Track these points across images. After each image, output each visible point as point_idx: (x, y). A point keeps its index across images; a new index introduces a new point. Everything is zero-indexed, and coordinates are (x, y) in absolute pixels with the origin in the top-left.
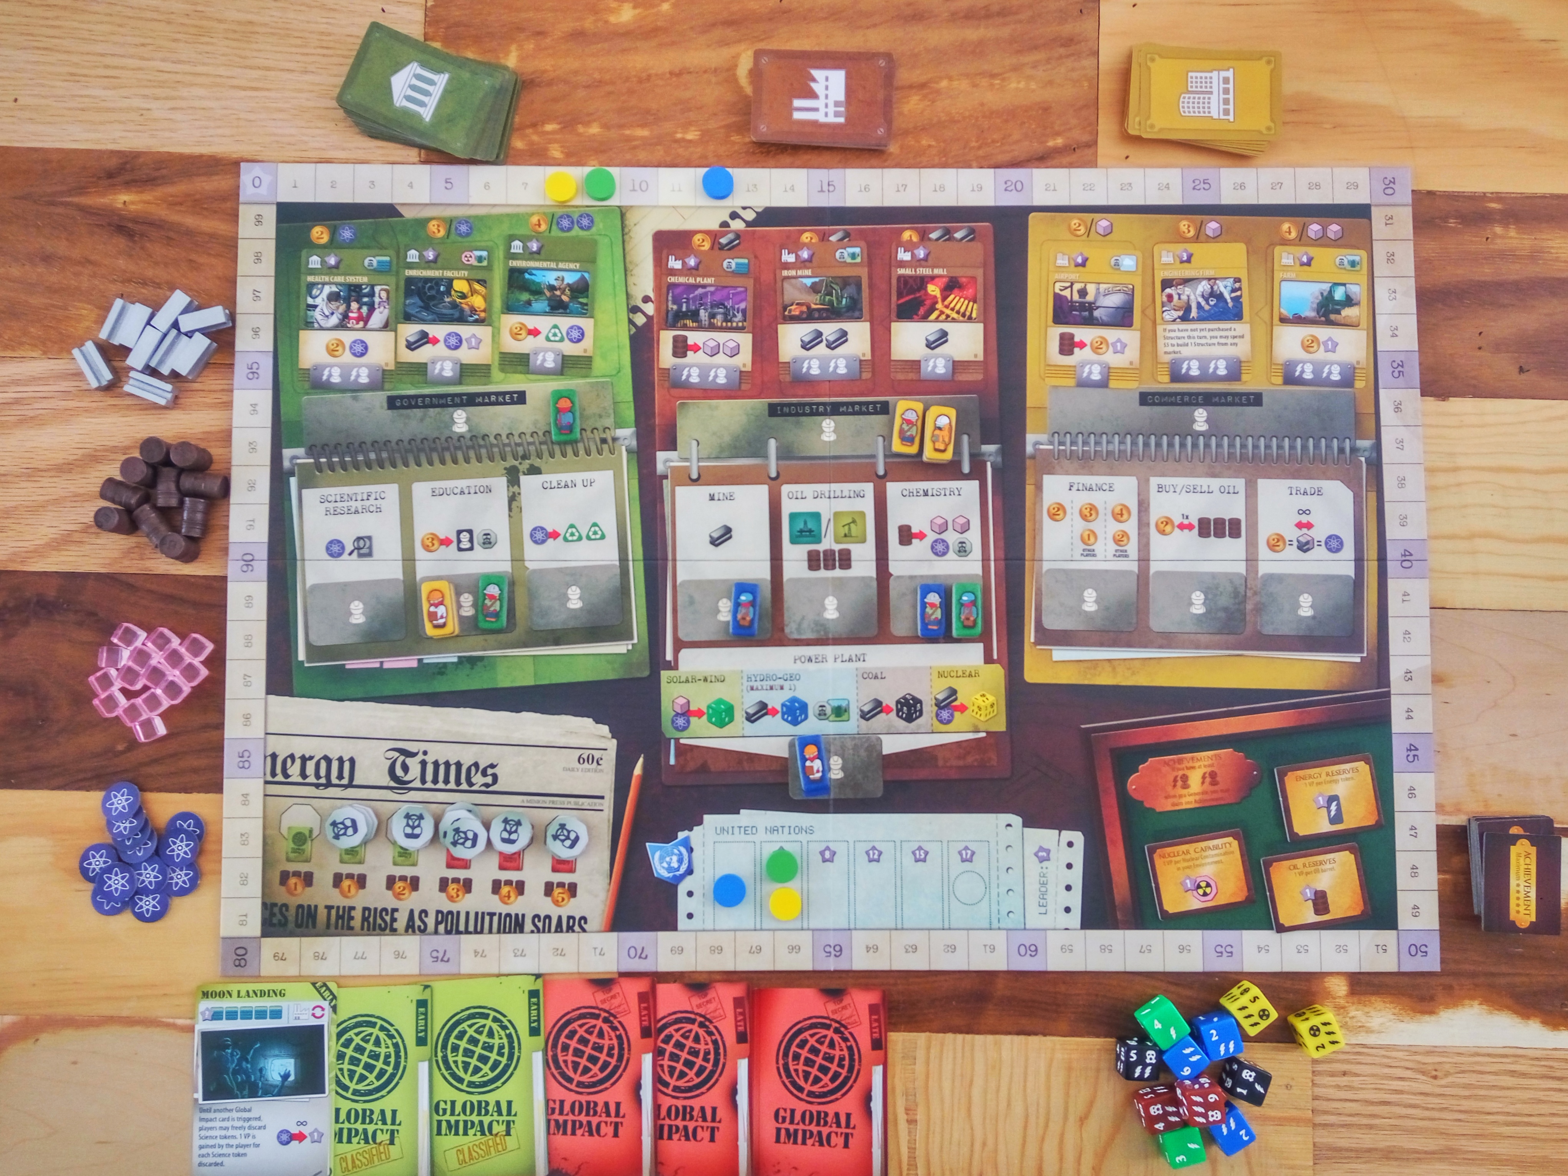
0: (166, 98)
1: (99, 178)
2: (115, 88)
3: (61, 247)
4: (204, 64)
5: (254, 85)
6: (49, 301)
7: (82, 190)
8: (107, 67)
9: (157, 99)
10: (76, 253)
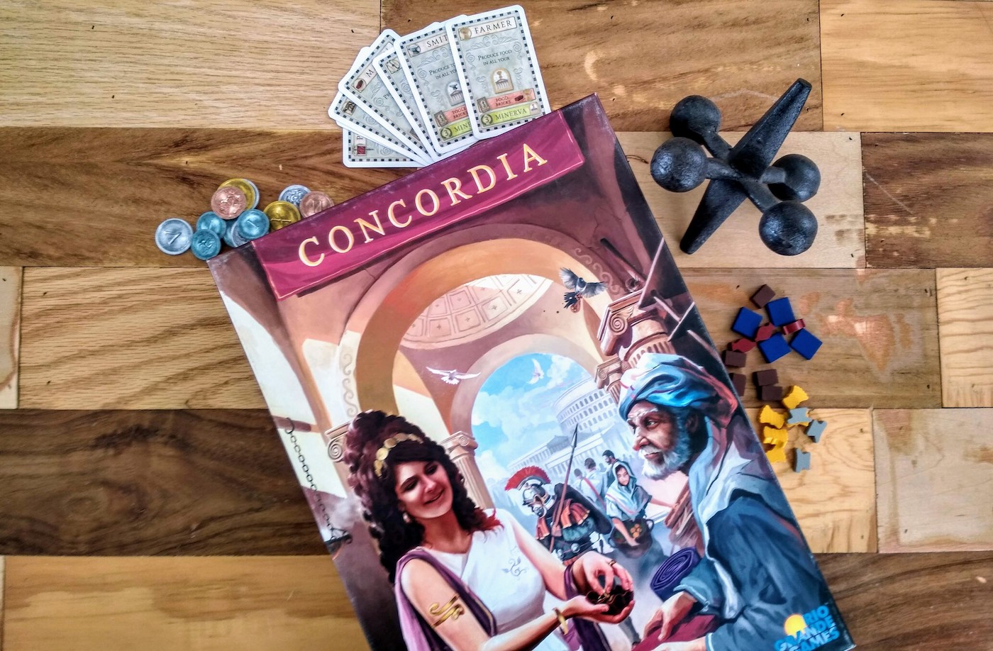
0: (212, 93)
1: (170, 147)
2: (178, 87)
3: (146, 193)
4: (236, 70)
5: (269, 82)
6: (138, 229)
7: (157, 155)
8: (172, 73)
9: (207, 93)
10: (156, 198)
